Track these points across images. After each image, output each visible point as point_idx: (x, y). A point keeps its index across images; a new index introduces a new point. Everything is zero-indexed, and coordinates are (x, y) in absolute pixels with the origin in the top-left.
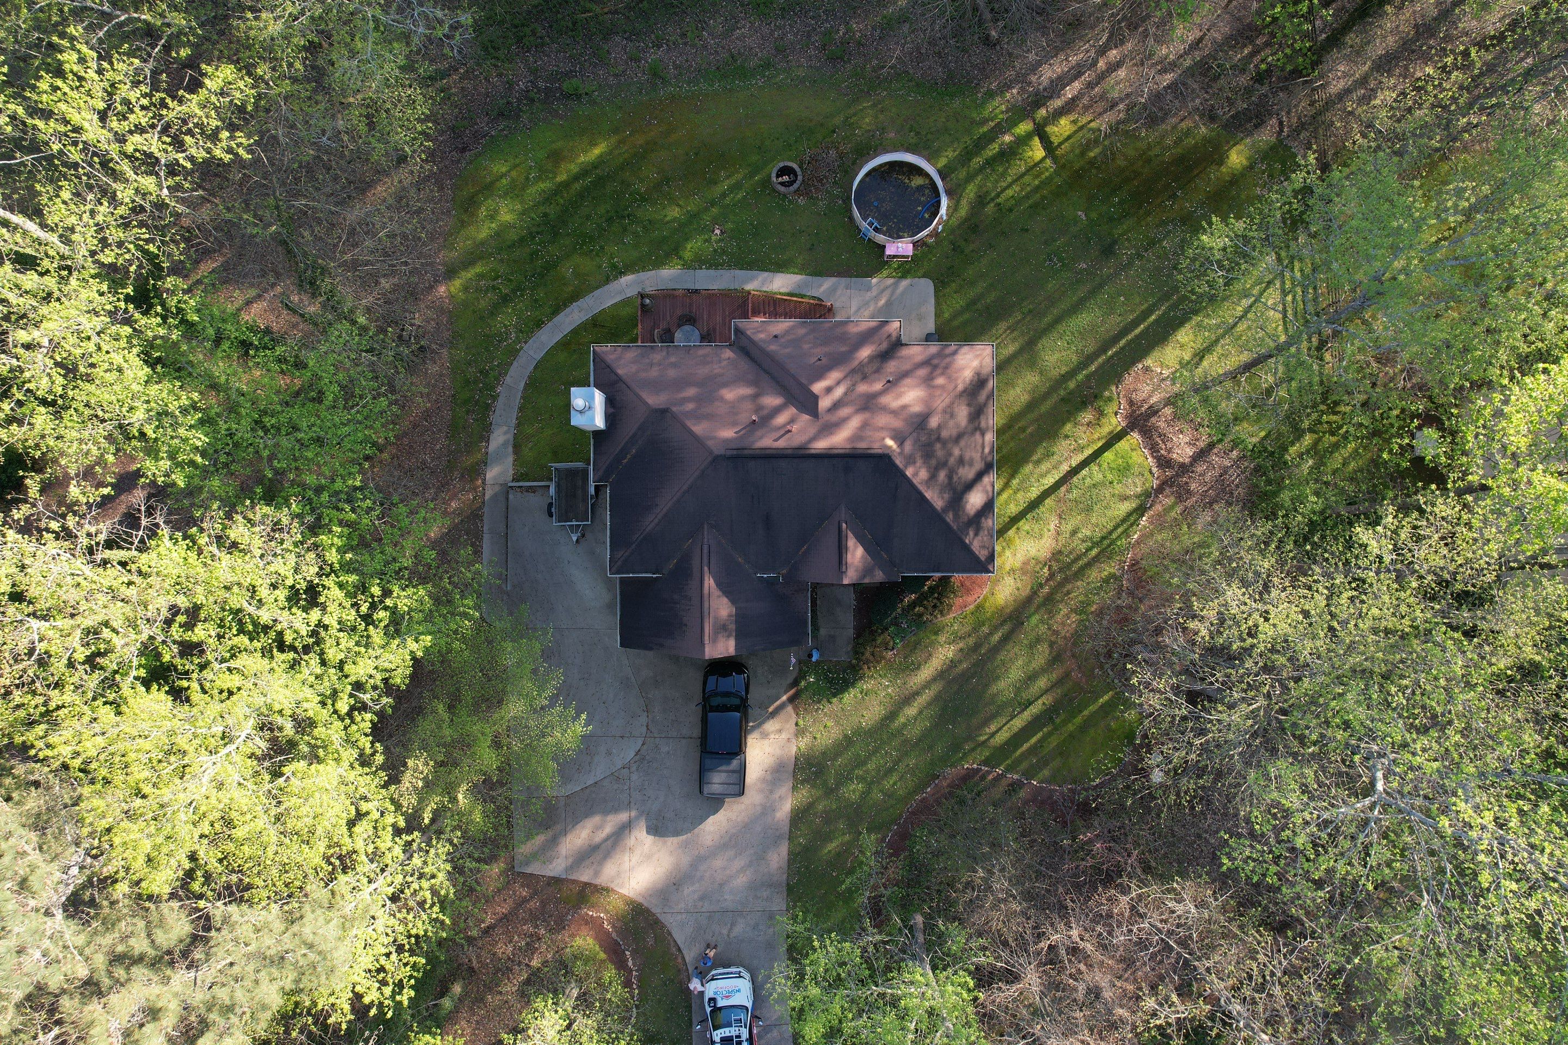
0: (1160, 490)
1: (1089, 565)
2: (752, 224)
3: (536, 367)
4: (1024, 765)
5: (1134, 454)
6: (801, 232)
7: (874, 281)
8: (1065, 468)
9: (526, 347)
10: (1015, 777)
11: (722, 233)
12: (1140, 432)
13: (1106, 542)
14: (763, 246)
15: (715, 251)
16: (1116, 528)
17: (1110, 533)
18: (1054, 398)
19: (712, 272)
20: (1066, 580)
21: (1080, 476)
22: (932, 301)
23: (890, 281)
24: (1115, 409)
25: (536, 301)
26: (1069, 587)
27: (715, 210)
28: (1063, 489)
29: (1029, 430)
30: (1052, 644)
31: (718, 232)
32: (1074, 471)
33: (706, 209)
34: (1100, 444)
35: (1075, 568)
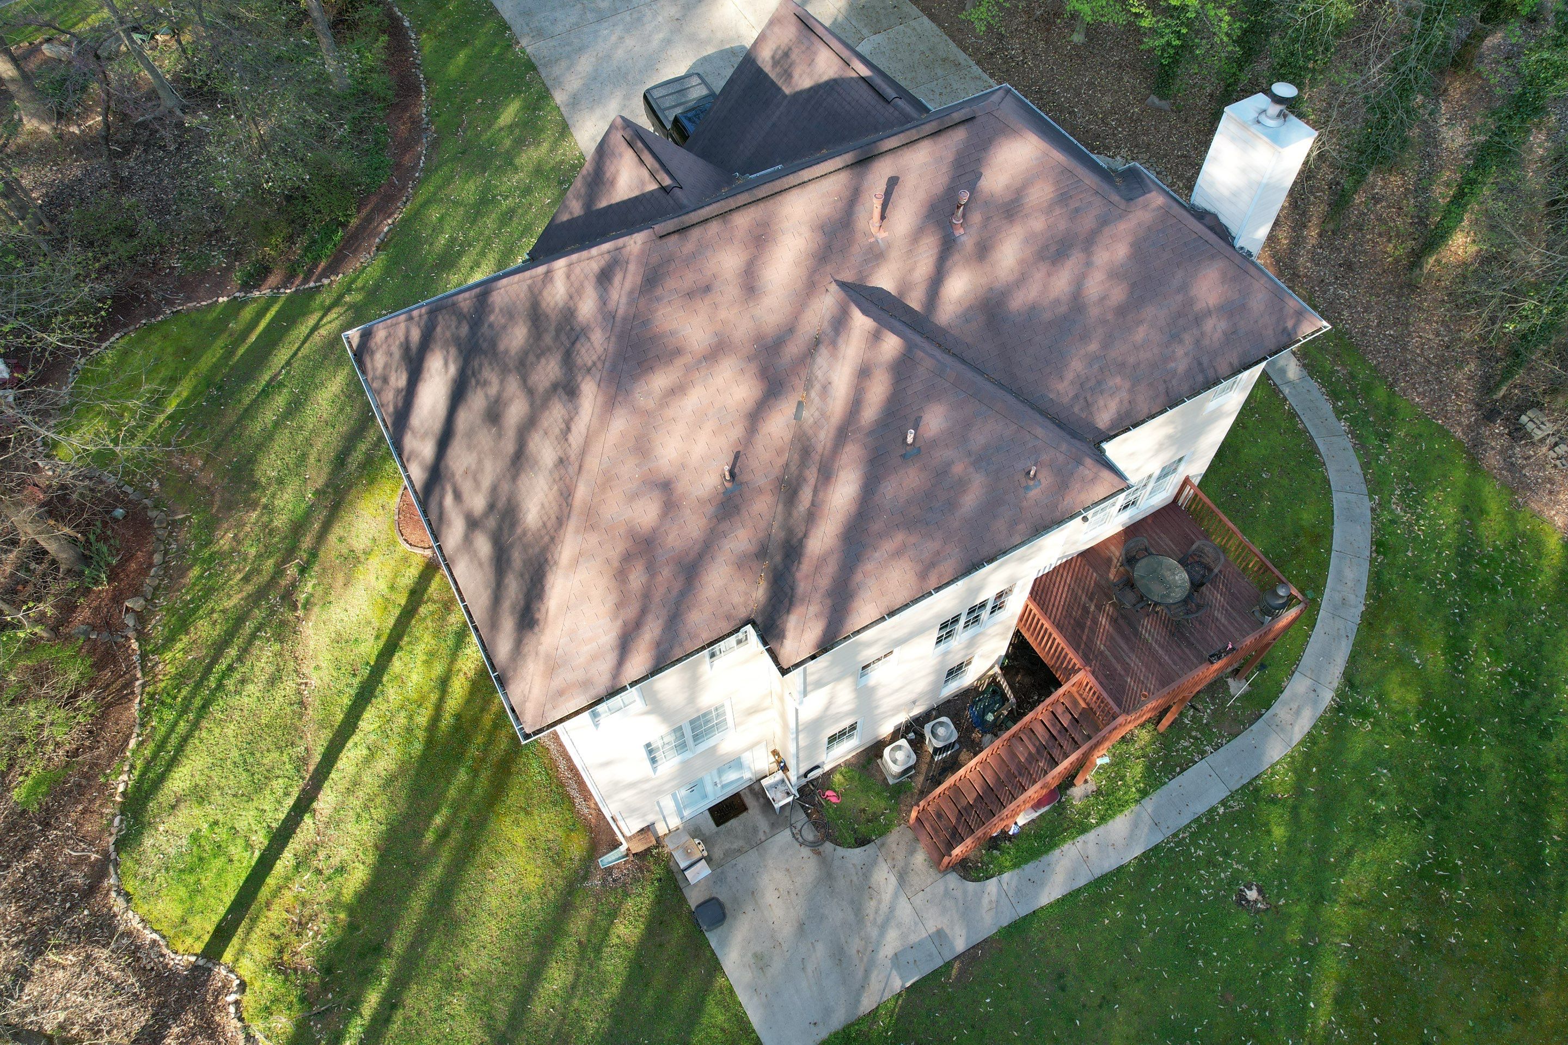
0: (99, 872)
1: (220, 647)
2: (1206, 954)
3: (1327, 481)
4: (247, 313)
5: (176, 912)
6: (1105, 1002)
7: (897, 984)
8: (326, 801)
9: (1368, 504)
10: (256, 294)
11: (1242, 897)
12: (174, 974)
13: (198, 702)
14: (1151, 923)
15: (1227, 854)
16: (185, 740)
17: (195, 725)
18: (398, 946)
19: (1201, 808)
20: (260, 594)
21: (290, 802)
22: (755, 1017)
23: (867, 1004)
24: (248, 999)
25: (1419, 579)
26: (250, 588)
27: (1294, 936)
28: (317, 758)
29: (430, 837)
30: (255, 485)
31: (1252, 895)
32: (303, 805)
33: (1309, 931)
34: (264, 893)
35: (249, 626)
